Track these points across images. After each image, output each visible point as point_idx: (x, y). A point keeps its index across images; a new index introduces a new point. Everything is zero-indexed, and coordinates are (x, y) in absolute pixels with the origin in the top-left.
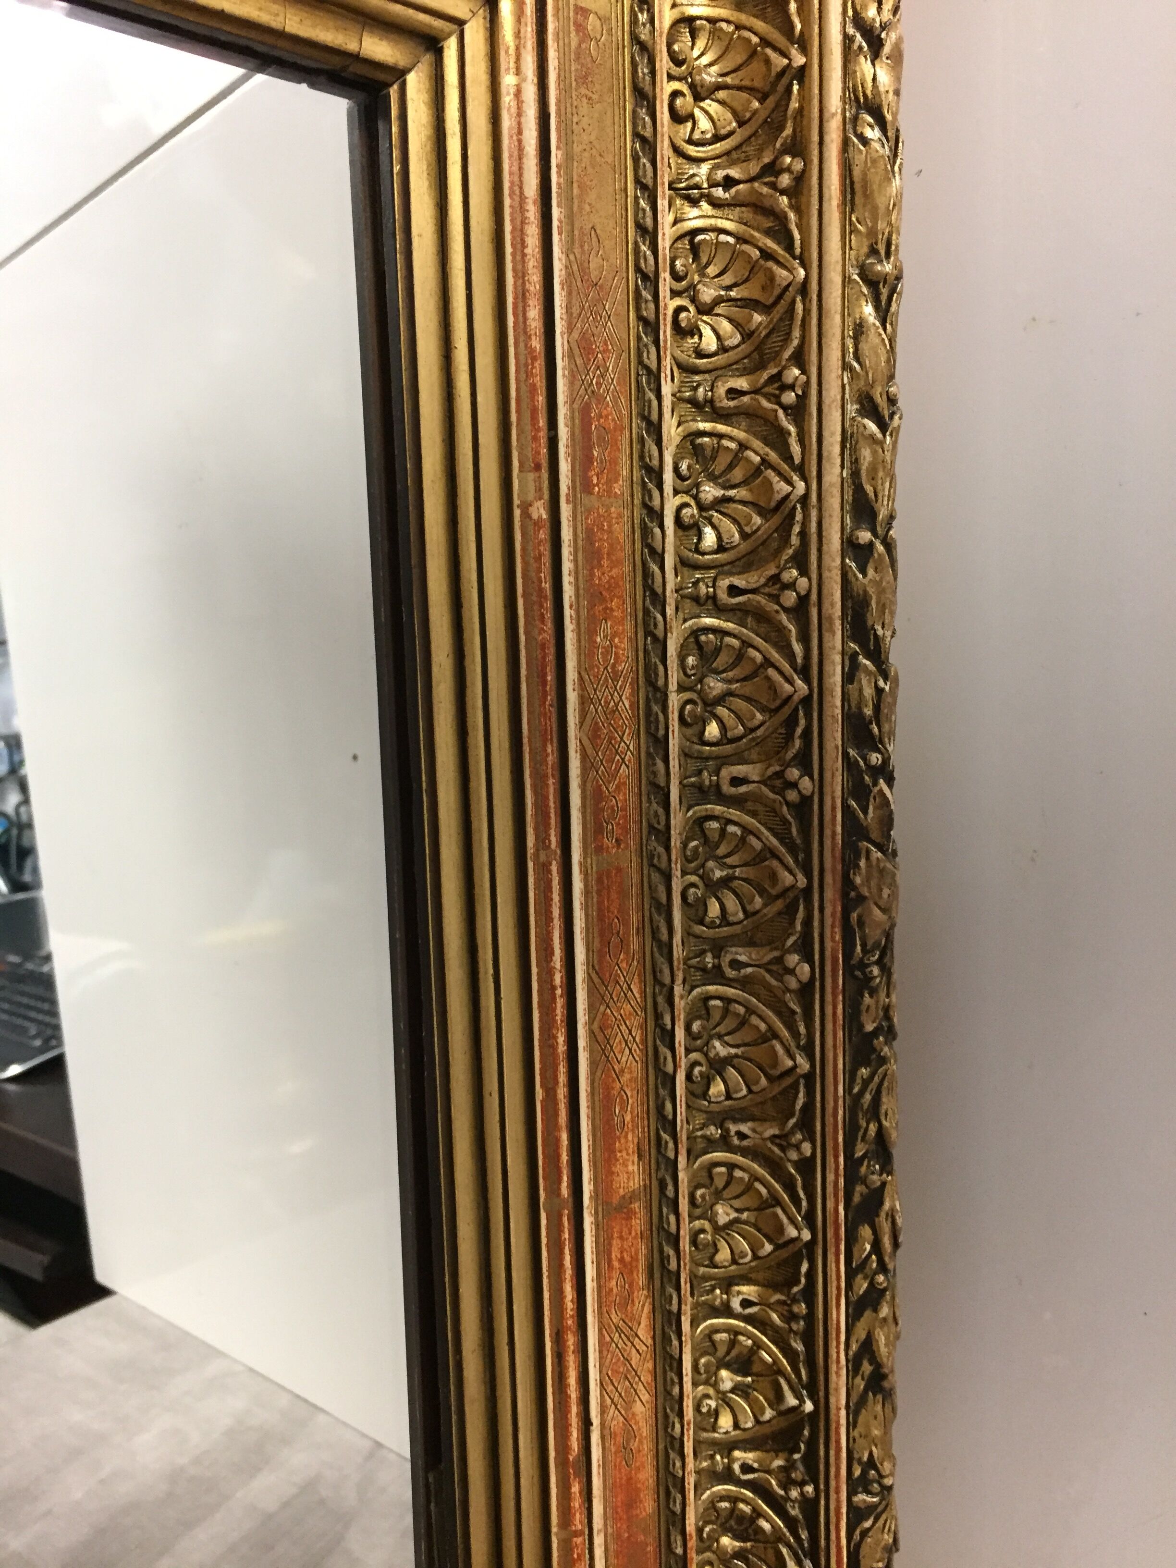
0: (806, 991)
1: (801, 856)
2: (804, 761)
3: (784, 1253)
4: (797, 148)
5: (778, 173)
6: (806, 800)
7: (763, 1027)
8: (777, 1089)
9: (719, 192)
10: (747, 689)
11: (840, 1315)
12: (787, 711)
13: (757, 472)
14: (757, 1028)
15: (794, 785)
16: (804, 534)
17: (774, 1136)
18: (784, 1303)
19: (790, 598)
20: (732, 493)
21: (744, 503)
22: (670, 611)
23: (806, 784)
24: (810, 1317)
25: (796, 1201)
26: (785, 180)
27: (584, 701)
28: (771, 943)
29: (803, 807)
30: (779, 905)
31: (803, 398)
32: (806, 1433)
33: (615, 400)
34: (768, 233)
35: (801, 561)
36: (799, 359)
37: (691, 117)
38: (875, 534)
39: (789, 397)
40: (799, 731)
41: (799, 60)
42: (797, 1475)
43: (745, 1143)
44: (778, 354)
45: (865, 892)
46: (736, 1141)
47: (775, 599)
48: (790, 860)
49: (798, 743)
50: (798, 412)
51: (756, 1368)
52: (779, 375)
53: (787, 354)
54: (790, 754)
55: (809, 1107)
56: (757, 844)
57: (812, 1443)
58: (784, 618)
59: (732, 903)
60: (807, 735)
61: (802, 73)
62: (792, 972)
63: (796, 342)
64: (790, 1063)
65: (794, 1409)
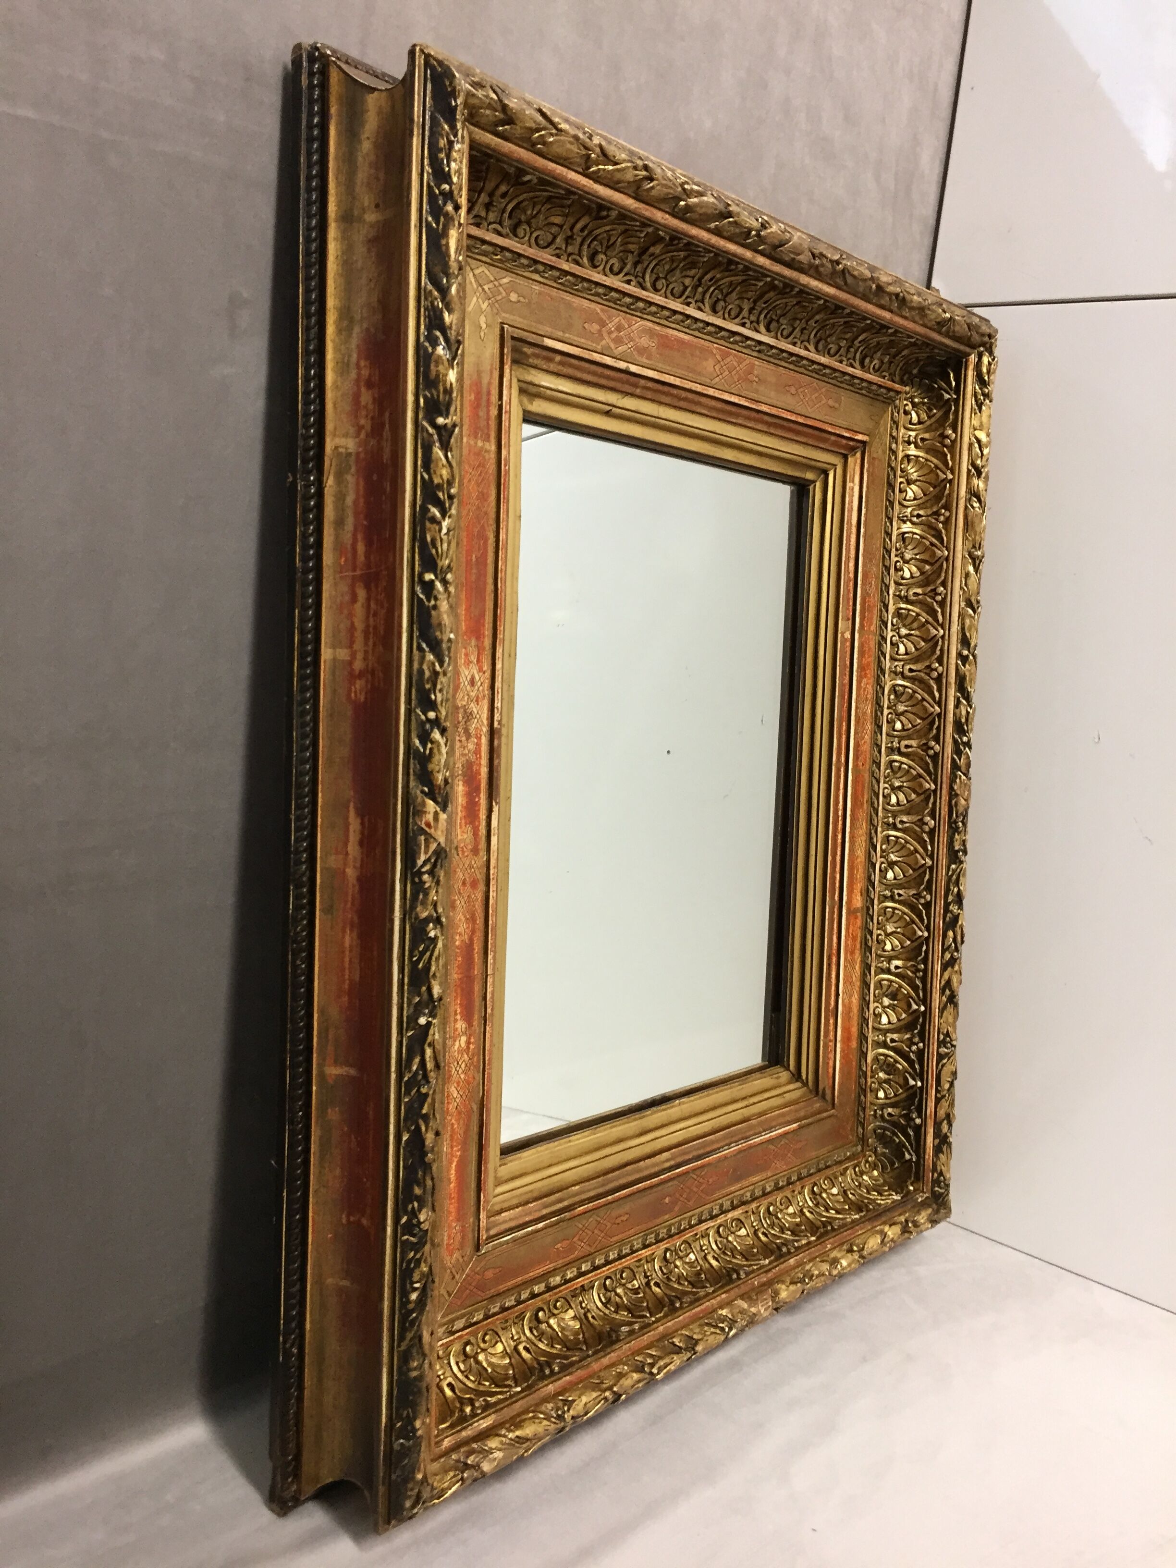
0: (931, 833)
1: (933, 777)
2: (937, 739)
3: (916, 944)
4: (947, 507)
5: (939, 515)
6: (936, 754)
7: (912, 848)
8: (916, 874)
9: (915, 519)
10: (914, 710)
11: (938, 968)
12: (930, 719)
13: (923, 625)
14: (909, 849)
15: (932, 748)
16: (942, 650)
17: (914, 894)
18: (914, 966)
19: (935, 674)
20: (913, 632)
21: (916, 636)
22: (887, 676)
23: (937, 748)
24: (925, 971)
25: (922, 921)
26: (942, 518)
27: (857, 708)
28: (917, 814)
29: (935, 757)
30: (922, 797)
31: (944, 599)
32: (921, 1020)
33: (874, 596)
34: (933, 536)
35: (940, 661)
36: (944, 584)
37: (906, 491)
38: (969, 652)
39: (939, 598)
40: (935, 726)
41: (950, 477)
42: (916, 1040)
43: (901, 898)
44: (935, 581)
45: (958, 792)
46: (897, 897)
47: (928, 675)
48: (928, 778)
49: (935, 731)
50: (942, 604)
51: (899, 997)
52: (934, 590)
53: (939, 581)
54: (931, 736)
55: (930, 881)
56: (914, 773)
57: (923, 1025)
58: (932, 682)
59: (902, 796)
60: (938, 728)
61: (951, 482)
62: (927, 824)
63: (943, 578)
64: (923, 862)
65: (916, 1010)
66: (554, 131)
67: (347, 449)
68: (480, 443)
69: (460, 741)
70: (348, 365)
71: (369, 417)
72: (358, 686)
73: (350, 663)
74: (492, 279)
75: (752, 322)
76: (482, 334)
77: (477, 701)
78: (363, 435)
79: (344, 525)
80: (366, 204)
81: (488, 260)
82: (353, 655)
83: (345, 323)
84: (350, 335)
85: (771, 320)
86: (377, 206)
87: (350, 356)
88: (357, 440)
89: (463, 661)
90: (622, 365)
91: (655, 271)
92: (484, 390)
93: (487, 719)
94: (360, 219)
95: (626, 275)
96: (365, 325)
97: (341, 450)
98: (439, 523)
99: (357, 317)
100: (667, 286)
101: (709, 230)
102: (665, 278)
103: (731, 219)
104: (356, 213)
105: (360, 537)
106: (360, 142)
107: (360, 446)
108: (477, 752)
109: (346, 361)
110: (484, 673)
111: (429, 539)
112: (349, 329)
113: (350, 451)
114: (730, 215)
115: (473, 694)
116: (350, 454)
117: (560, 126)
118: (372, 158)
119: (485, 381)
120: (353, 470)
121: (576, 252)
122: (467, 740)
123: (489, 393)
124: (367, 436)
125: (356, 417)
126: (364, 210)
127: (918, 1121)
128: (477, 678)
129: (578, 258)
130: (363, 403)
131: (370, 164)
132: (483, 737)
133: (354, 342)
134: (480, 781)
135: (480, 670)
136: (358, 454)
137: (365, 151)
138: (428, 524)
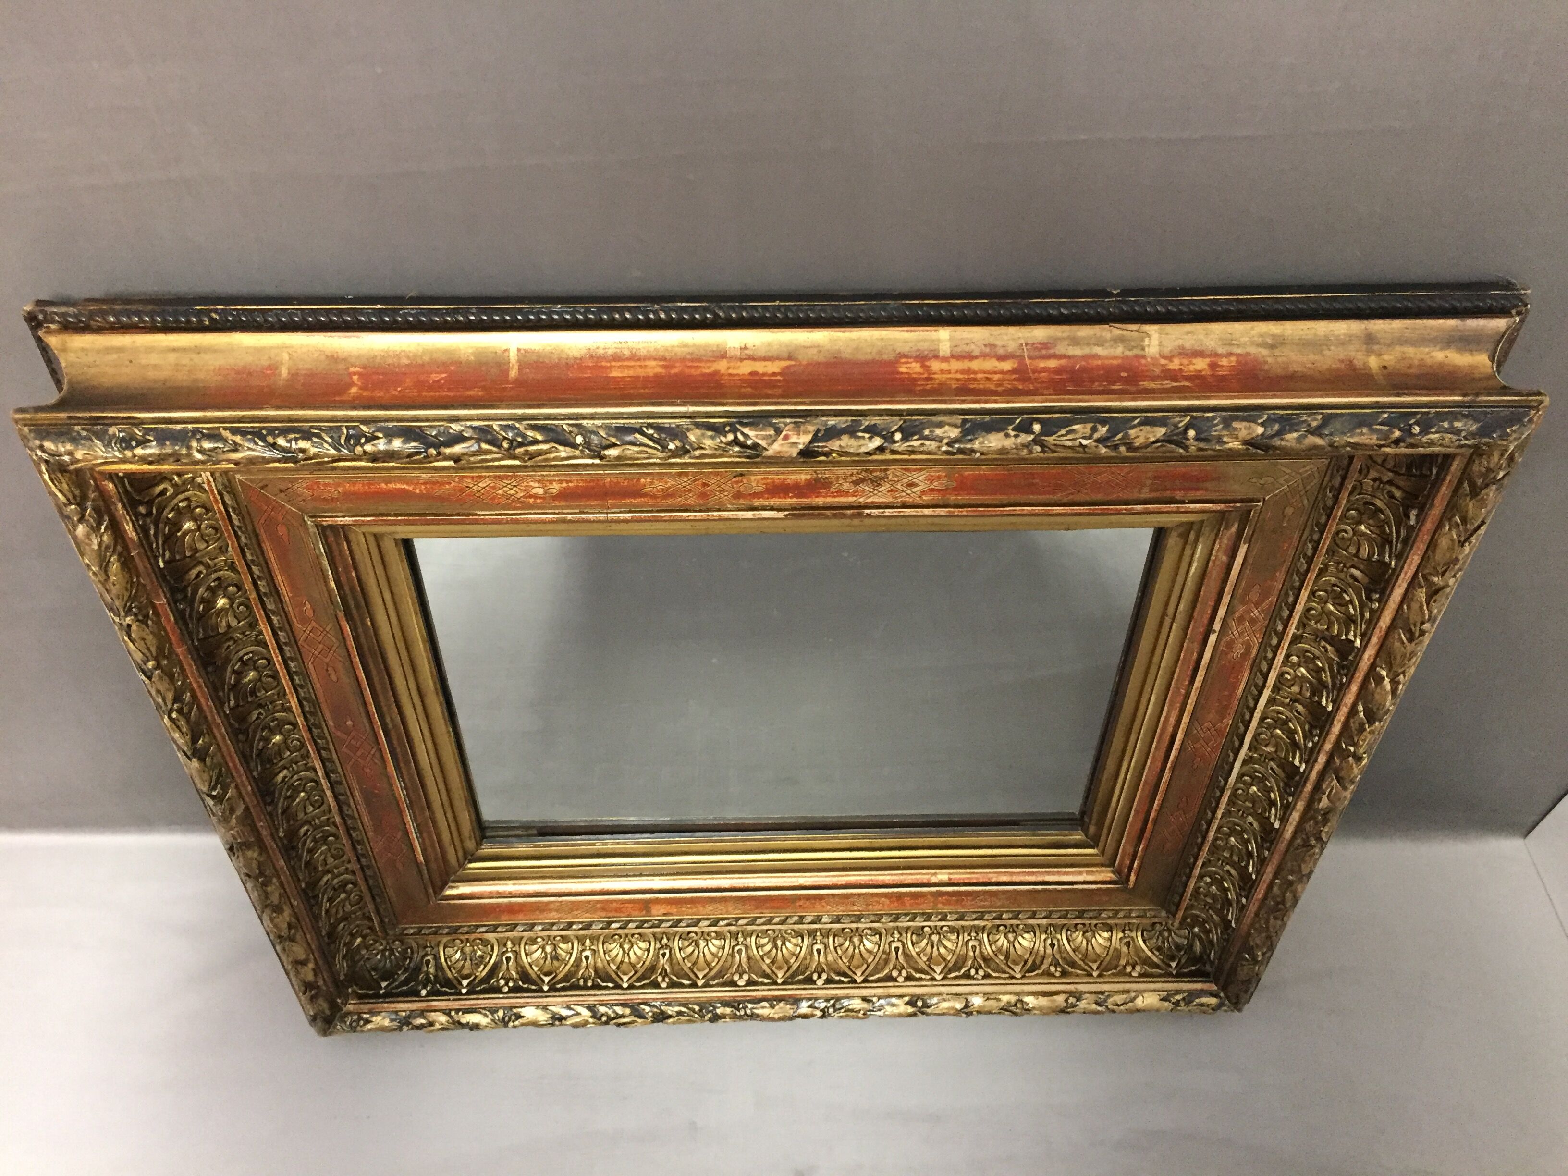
0: (734, 984)
1: (790, 980)
2: (829, 981)
3: (614, 976)
4: (1064, 974)
5: (1056, 967)
6: (814, 982)
7: (713, 964)
8: (688, 971)
9: (1049, 941)
10: (857, 956)
11: (591, 1000)
12: (850, 973)
13: (944, 959)
14: (713, 961)
15: (819, 977)
16: (921, 979)
17: (666, 970)
18: (590, 977)
19: (895, 974)
20: (935, 947)
21: (932, 952)
22: (891, 924)
23: (820, 983)
24: (585, 988)
25: (638, 980)
26: (1052, 969)
27: (859, 895)
28: (750, 967)
29: (809, 980)
30: (768, 971)
31: (973, 978)
32: (533, 987)
33: (973, 904)
34: (1034, 961)
35: (909, 978)
36: (987, 976)
37: (1077, 930)
38: (920, 1008)
39: (973, 972)
40: (843, 979)
41: (1095, 974)
42: (511, 984)
43: (661, 956)
44: (989, 967)
45: (777, 1007)
46: (661, 952)
47: (895, 968)
48: (788, 974)
49: (837, 978)
50: (967, 976)
51: (555, 963)
52: (981, 967)
53: (989, 971)
54: (833, 975)
55: (682, 985)
56: (792, 961)
57: (528, 990)
58: (887, 971)
60: (842, 982)
61: (1090, 975)
62: (741, 977)
63: (994, 974)
64: (701, 977)
65: (542, 981)
66: (1462, 539)
67: (1148, 346)
68: (1149, 482)
69: (852, 475)
70: (1231, 345)
71: (1182, 367)
72: (914, 364)
73: (936, 357)
74: (1308, 487)
75: (1254, 757)
76: (1254, 480)
77: (892, 491)
78: (1163, 362)
79: (1073, 346)
80: (1386, 357)
81: (1325, 483)
82: (945, 359)
83: (1269, 341)
84: (1259, 345)
86: (1385, 367)
87: (1238, 346)
88: (1158, 356)
89: (933, 474)
90: (1217, 626)
92: (1201, 485)
93: (872, 502)
94: (1369, 352)
96: (1270, 360)
97: (1147, 340)
98: (1090, 437)
99: (1277, 352)
101: (1354, 705)
103: (1366, 725)
104: (1376, 347)
105: (1063, 362)
106: (1442, 349)
107: (1152, 358)
108: (840, 493)
109: (1233, 342)
110: (920, 497)
111: (1075, 427)
112: (1264, 345)
113: (1147, 349)
114: (1371, 723)
115: (899, 486)
116: (1143, 349)
117: (1467, 544)
118: (1429, 361)
119: (1208, 485)
120: (1129, 353)
122: (853, 482)
123: (1197, 489)
124: (1162, 365)
125: (1180, 354)
126: (1379, 355)
127: (424, 992)
128: (915, 490)
130: (1194, 361)
131: (1422, 360)
132: (855, 498)
133: (1253, 350)
134: (808, 497)
135: (923, 493)
136: (1144, 357)
137: (1434, 354)
138: (1089, 426)
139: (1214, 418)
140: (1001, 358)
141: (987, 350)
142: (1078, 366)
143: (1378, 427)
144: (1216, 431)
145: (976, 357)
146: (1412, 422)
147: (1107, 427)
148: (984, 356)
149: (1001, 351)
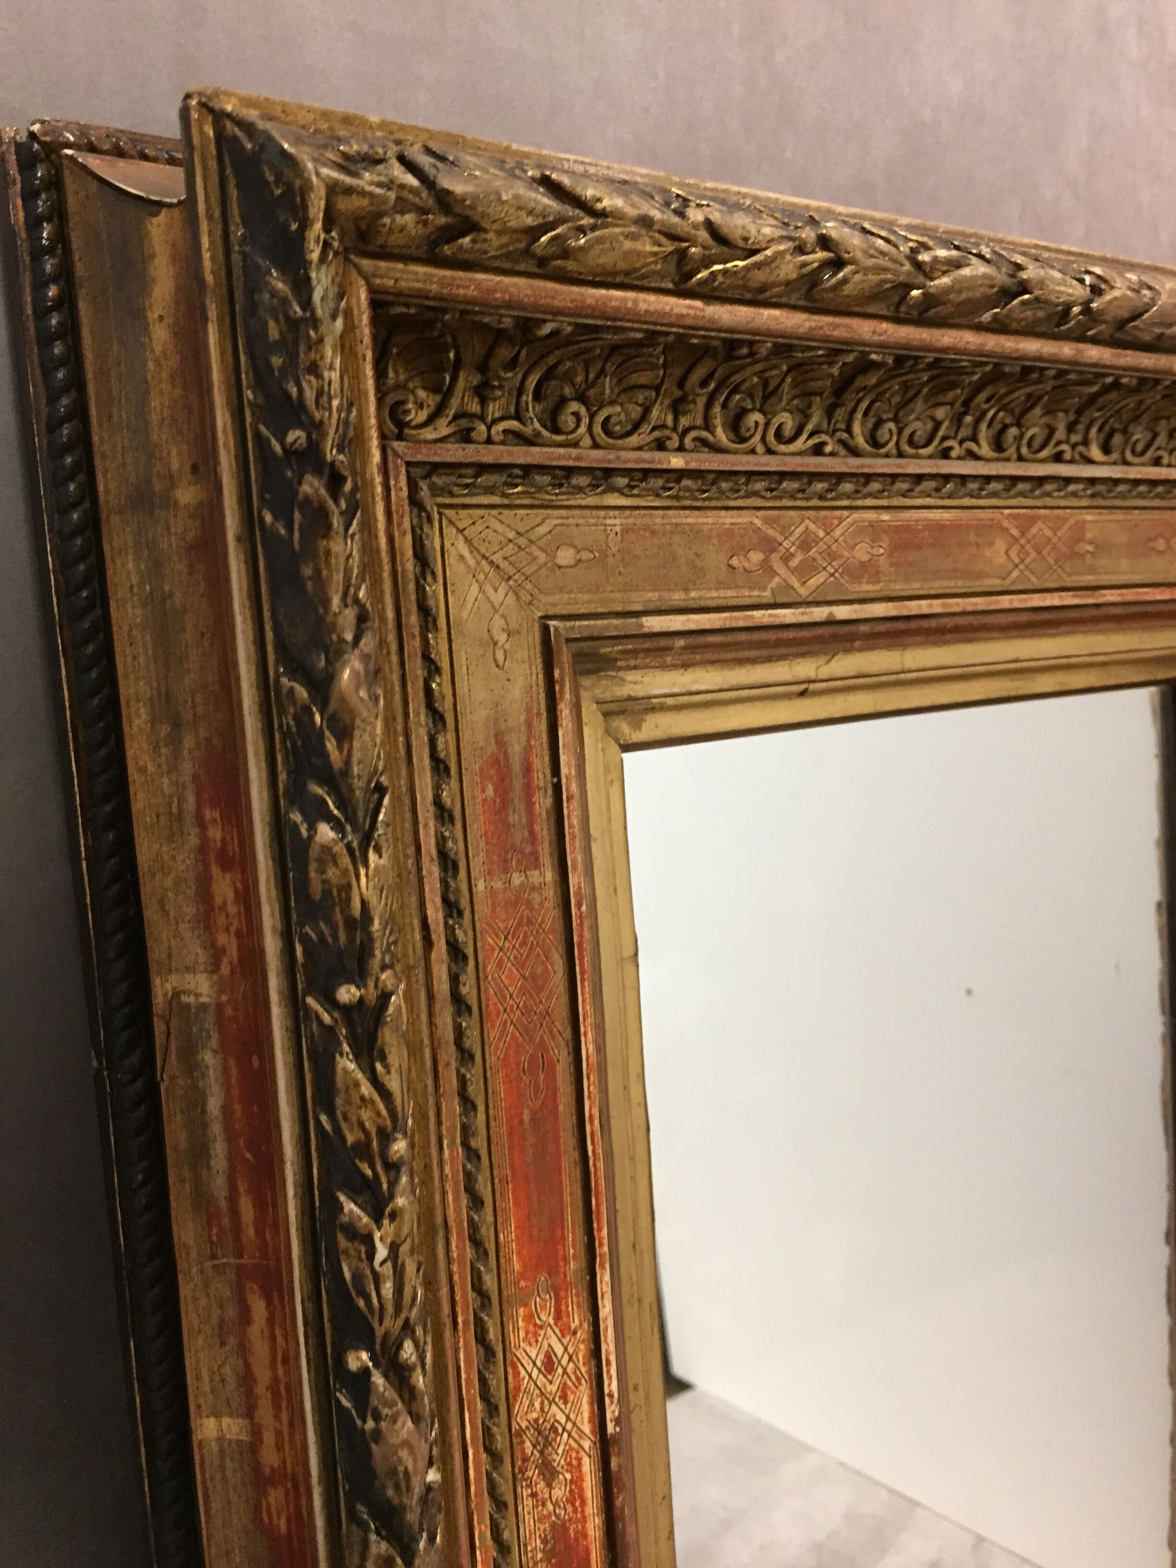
66: (587, 221)
67: (198, 995)
68: (517, 880)
69: (534, 1495)
70: (180, 816)
71: (233, 929)
72: (271, 1499)
73: (254, 1447)
74: (511, 535)
75: (1074, 446)
76: (500, 656)
77: (564, 1398)
78: (225, 970)
79: (209, 1156)
80: (175, 466)
81: (496, 500)
82: (256, 1431)
83: (164, 730)
84: (176, 754)
85: (1110, 435)
86: (195, 469)
87: (181, 799)
88: (215, 978)
89: (522, 1334)
90: (819, 613)
91: (872, 412)
92: (516, 765)
93: (591, 1420)
94: (168, 502)
95: (811, 436)
96: (203, 733)
97: (184, 999)
98: (368, 1241)
99: (187, 715)
100: (900, 431)
101: (980, 328)
102: (895, 419)
103: (1026, 297)
104: (158, 487)
105: (242, 1187)
106: (146, 331)
107: (221, 991)
108: (576, 1496)
109: (174, 810)
110: (575, 1333)
111: (347, 1275)
112: (175, 741)
113: (204, 999)
114: (1024, 288)
115: (554, 1388)
116: (203, 1007)
117: (599, 206)
118: (174, 362)
119: (516, 749)
120: (214, 1042)
121: (699, 421)
122: (550, 1486)
123: (528, 769)
124: (233, 972)
125: (208, 928)
126: (172, 481)
128: (559, 1349)
129: (704, 434)
130: (218, 901)
131: (172, 376)
132: (586, 1460)
133: (187, 768)
134: (587, 1550)
135: (565, 1331)
136: (220, 1008)
137: (158, 348)
138: (343, 1242)
139: (305, 940)
140: (245, 1317)
141: (232, 1341)
142: (248, 1156)
143: (296, 535)
144: (335, 936)
145: (247, 1366)
146: (277, 448)
147: (342, 1198)
148: (243, 1350)
149: (232, 1312)
